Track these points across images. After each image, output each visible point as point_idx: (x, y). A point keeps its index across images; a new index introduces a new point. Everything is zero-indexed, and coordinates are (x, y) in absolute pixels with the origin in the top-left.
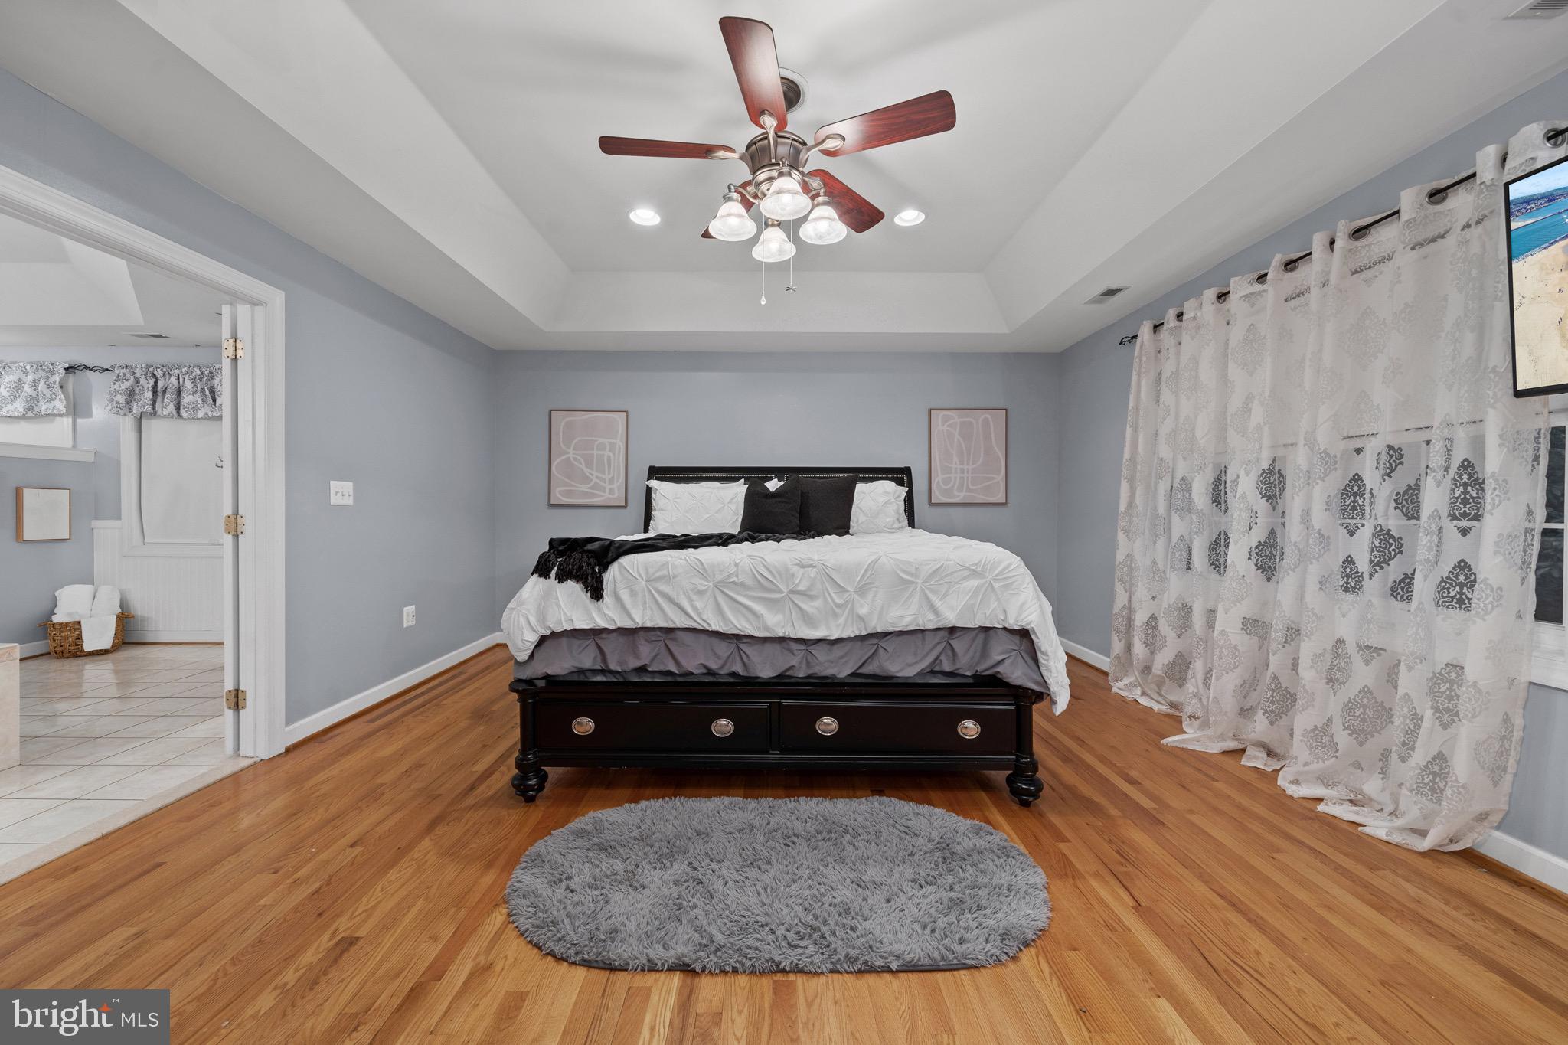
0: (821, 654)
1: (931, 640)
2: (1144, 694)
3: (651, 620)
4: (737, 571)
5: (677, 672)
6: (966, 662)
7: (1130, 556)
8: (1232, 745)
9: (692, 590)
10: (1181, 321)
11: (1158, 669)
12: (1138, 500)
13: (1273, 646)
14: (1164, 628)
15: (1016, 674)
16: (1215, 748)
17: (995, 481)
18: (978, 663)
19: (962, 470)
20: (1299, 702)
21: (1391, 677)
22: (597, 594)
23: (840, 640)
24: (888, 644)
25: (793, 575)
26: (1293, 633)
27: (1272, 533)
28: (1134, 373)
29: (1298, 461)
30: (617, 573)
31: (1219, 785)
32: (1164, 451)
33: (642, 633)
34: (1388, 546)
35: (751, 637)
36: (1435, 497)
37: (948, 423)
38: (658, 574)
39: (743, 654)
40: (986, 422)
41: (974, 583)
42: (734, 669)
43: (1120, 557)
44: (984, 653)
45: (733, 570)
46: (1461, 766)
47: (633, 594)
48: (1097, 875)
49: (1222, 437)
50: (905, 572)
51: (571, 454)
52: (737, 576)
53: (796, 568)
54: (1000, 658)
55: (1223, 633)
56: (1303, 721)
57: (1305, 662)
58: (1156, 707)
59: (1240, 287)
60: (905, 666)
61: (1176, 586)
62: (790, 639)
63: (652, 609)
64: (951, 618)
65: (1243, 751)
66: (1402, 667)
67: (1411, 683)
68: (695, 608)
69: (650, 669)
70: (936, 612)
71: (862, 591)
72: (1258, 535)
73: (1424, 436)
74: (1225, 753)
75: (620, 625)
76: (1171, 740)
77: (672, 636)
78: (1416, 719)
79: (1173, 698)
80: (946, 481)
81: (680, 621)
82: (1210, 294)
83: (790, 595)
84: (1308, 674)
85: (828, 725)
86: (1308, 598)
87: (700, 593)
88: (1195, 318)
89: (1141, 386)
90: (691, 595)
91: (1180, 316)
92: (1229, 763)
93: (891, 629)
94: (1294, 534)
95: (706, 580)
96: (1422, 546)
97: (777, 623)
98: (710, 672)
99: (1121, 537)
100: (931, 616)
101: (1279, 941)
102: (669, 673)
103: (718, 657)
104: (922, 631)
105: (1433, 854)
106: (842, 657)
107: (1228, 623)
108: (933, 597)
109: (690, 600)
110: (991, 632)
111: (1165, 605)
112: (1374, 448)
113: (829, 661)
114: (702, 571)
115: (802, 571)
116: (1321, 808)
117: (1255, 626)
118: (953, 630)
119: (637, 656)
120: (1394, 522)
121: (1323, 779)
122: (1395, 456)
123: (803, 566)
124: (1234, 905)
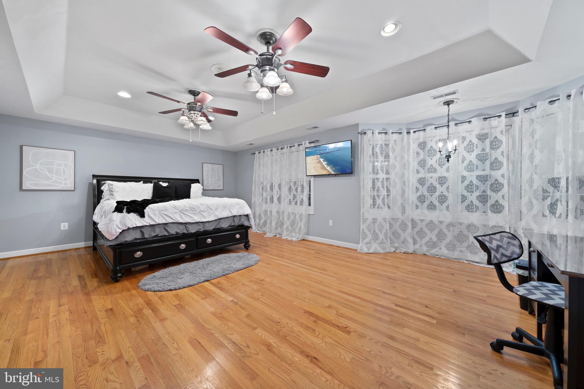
0: (207, 225)
1: (230, 219)
2: (258, 230)
3: (161, 221)
4: (185, 207)
5: (167, 235)
6: (237, 223)
7: (255, 201)
8: (275, 235)
9: (173, 213)
10: (264, 153)
11: (261, 224)
12: (256, 189)
13: (281, 215)
14: (263, 216)
15: (246, 224)
16: (272, 236)
17: (220, 184)
18: (239, 223)
19: (212, 181)
20: (284, 223)
21: (295, 217)
22: (142, 215)
23: (212, 221)
24: (222, 221)
25: (200, 207)
26: (283, 212)
27: (280, 195)
28: (255, 162)
29: (283, 183)
30: (148, 210)
31: (275, 240)
32: (261, 179)
33: (157, 226)
34: (295, 197)
35: (190, 223)
36: (299, 189)
37: (208, 167)
38: (162, 209)
39: (187, 228)
40: (218, 168)
41: (238, 206)
42: (184, 232)
43: (253, 202)
44: (240, 220)
45: (184, 207)
46: (303, 227)
47: (155, 215)
48: (263, 253)
49: (272, 178)
50: (225, 205)
51: (38, 167)
52: (186, 208)
53: (200, 206)
54: (243, 221)
55: (274, 214)
56: (285, 227)
57: (285, 217)
58: (261, 232)
59: (274, 150)
60: (225, 225)
61: (264, 207)
62: (200, 222)
63: (161, 219)
64: (235, 213)
65: (276, 235)
66: (297, 215)
67: (297, 217)
68: (175, 217)
69: (159, 236)
70: (231, 213)
71: (216, 209)
72: (278, 196)
73: (298, 180)
74: (274, 236)
75: (151, 224)
76: (265, 236)
77: (167, 225)
78: (298, 222)
79: (263, 230)
80: (208, 183)
81: (171, 221)
82: (269, 150)
83: (200, 212)
84: (285, 219)
85: (209, 241)
86: (285, 206)
87: (176, 213)
88: (267, 153)
89: (256, 165)
90: (174, 214)
91: (264, 152)
92: (274, 237)
93: (223, 217)
94: (283, 195)
95: (177, 210)
96: (298, 197)
97: (197, 219)
98: (177, 233)
99: (253, 197)
100: (230, 214)
101: (287, 252)
102: (165, 235)
103: (180, 229)
104: (228, 217)
105: (300, 241)
106: (211, 225)
107: (274, 213)
108: (231, 210)
109: (173, 215)
110: (241, 216)
111: (262, 211)
112: (293, 181)
113: (209, 226)
114: (175, 207)
115: (202, 206)
116: (288, 239)
117: (278, 212)
118: (234, 216)
119: (155, 232)
120: (295, 193)
121: (288, 236)
122: (295, 182)
123: (201, 205)
124: (281, 251)
